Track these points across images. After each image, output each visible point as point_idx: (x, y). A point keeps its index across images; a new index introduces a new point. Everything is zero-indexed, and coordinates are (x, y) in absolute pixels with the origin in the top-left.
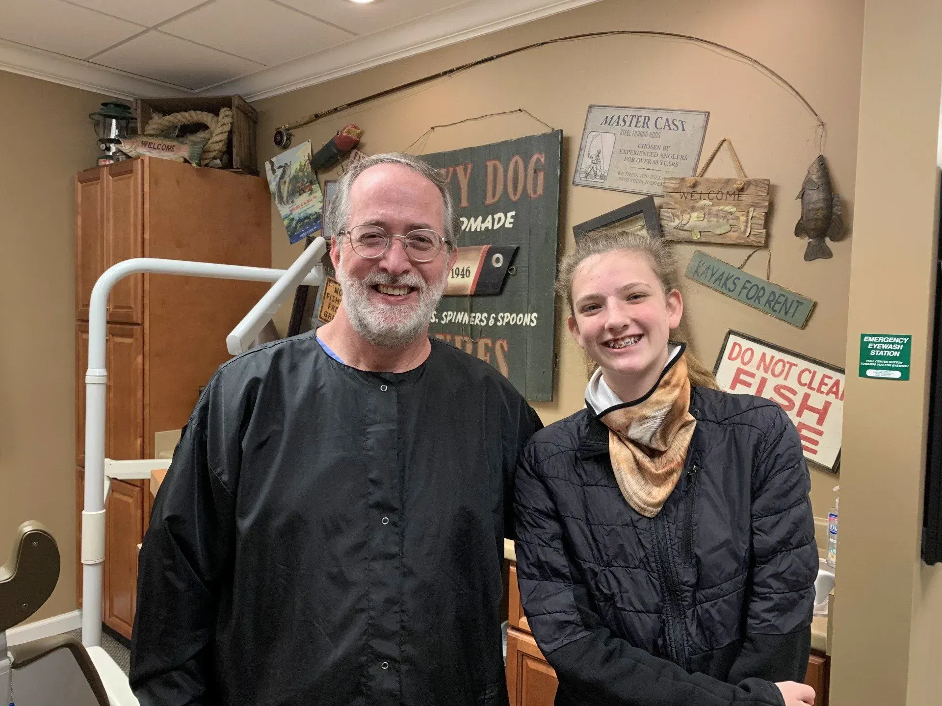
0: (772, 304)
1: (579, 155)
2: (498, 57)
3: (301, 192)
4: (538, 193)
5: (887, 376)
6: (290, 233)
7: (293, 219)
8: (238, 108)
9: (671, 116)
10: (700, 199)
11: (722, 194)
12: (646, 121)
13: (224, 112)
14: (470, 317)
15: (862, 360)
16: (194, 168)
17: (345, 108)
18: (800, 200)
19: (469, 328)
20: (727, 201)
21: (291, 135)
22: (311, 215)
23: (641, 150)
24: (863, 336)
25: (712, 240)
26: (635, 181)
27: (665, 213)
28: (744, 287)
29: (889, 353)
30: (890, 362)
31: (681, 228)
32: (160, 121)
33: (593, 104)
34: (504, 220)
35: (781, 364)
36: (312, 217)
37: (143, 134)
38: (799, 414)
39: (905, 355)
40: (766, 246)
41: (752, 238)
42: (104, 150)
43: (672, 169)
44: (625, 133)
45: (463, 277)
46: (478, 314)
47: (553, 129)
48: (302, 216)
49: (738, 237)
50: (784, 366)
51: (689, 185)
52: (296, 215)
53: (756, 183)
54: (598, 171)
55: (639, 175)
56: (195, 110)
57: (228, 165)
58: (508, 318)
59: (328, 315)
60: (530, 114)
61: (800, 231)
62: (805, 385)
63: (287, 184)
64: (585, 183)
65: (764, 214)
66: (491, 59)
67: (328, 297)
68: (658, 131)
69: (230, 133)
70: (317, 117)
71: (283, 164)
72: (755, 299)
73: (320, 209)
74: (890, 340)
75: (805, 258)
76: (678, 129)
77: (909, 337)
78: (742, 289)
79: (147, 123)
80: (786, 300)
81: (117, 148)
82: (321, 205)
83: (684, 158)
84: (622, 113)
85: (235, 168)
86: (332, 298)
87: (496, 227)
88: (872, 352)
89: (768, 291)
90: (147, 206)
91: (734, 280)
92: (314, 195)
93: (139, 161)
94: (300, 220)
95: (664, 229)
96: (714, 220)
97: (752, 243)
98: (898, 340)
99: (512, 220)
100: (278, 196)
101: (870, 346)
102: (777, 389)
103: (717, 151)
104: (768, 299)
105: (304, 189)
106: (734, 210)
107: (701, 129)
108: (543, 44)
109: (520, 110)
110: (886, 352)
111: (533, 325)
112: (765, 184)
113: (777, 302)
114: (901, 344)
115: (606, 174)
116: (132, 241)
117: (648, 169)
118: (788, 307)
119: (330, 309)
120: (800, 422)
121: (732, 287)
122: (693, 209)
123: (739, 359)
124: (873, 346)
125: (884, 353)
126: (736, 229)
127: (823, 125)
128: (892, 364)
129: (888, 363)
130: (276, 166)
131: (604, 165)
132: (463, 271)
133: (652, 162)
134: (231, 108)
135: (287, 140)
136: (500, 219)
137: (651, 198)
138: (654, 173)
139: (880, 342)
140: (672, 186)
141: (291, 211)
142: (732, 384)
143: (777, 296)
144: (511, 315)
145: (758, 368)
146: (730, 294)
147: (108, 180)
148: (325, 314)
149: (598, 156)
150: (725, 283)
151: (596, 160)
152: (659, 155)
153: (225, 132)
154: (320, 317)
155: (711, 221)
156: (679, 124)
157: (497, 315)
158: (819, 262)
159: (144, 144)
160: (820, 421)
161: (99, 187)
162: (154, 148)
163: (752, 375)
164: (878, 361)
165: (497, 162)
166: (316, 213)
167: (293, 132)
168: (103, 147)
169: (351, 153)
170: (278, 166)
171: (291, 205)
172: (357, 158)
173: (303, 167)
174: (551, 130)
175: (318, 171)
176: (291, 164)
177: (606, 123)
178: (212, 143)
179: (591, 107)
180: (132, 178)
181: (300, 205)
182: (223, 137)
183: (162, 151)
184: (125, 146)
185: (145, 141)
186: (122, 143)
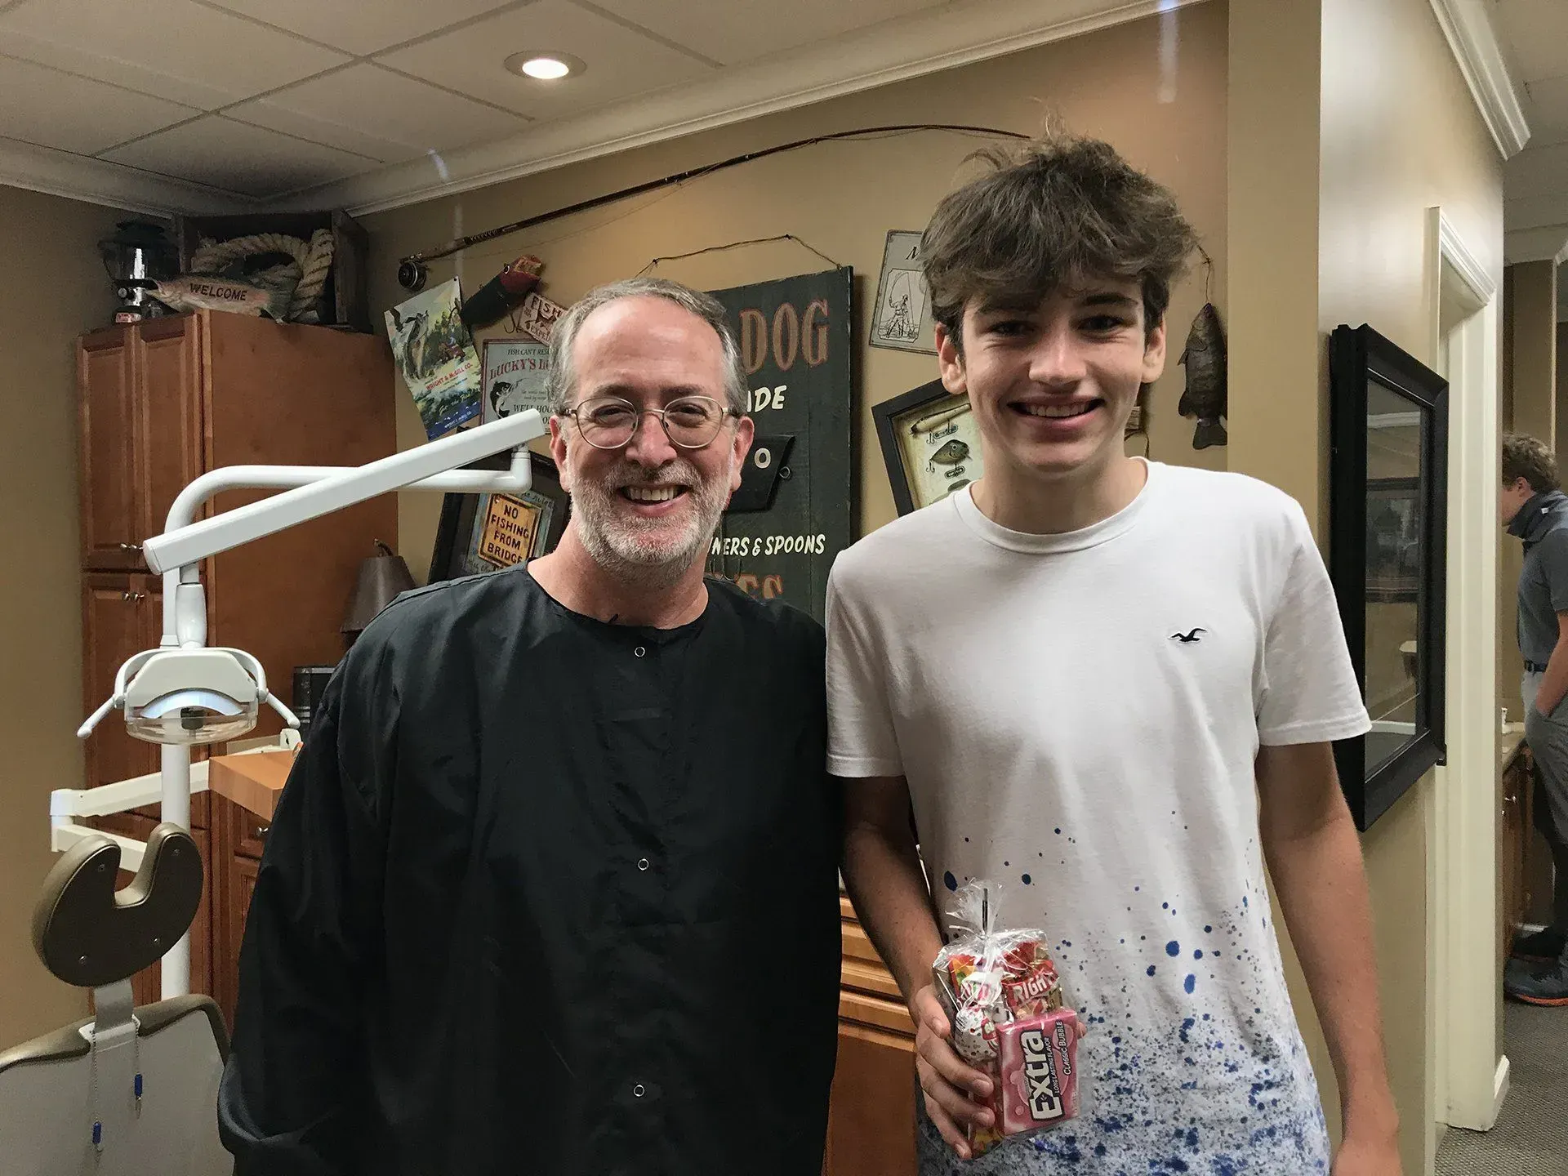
1: (877, 301)
2: (752, 157)
3: (446, 358)
4: (820, 359)
6: (427, 422)
7: (432, 400)
8: (339, 228)
13: (319, 236)
14: (723, 544)
17: (515, 229)
18: (1183, 366)
19: (723, 560)
21: (425, 269)
22: (462, 393)
32: (214, 250)
33: (894, 229)
34: (770, 398)
36: (463, 397)
37: (189, 273)
40: (1142, 429)
42: (127, 297)
46: (735, 540)
47: (838, 266)
48: (447, 394)
52: (437, 393)
54: (905, 326)
56: (270, 234)
57: (328, 318)
58: (780, 543)
59: (494, 549)
60: (801, 242)
61: (1185, 408)
63: (422, 346)
64: (889, 343)
66: (742, 159)
67: (493, 520)
69: (331, 268)
70: (468, 242)
71: (414, 316)
73: (477, 384)
75: (1194, 445)
79: (194, 254)
81: (144, 295)
82: (479, 378)
85: (340, 324)
86: (500, 522)
87: (758, 408)
90: (208, 386)
92: (466, 362)
93: (195, 316)
94: (443, 402)
99: (782, 398)
100: (407, 365)
105: (450, 354)
108: (818, 140)
109: (787, 236)
111: (819, 552)
115: (916, 330)
116: (184, 441)
119: (498, 539)
127: (1209, 262)
130: (403, 318)
131: (914, 316)
135: (419, 278)
136: (763, 396)
141: (428, 388)
144: (785, 540)
147: (138, 346)
148: (489, 547)
149: (904, 303)
151: (902, 310)
153: (325, 267)
154: (482, 553)
157: (764, 541)
159: (195, 289)
161: (122, 354)
165: (756, 313)
166: (470, 390)
167: (430, 264)
168: (123, 293)
169: (525, 298)
170: (406, 318)
171: (427, 380)
172: (537, 307)
173: (447, 320)
174: (836, 267)
175: (473, 326)
176: (427, 315)
177: (913, 257)
178: (307, 285)
179: (892, 233)
180: (183, 344)
181: (444, 379)
182: (322, 275)
183: (226, 300)
184: (163, 293)
185: (194, 283)
186: (157, 288)
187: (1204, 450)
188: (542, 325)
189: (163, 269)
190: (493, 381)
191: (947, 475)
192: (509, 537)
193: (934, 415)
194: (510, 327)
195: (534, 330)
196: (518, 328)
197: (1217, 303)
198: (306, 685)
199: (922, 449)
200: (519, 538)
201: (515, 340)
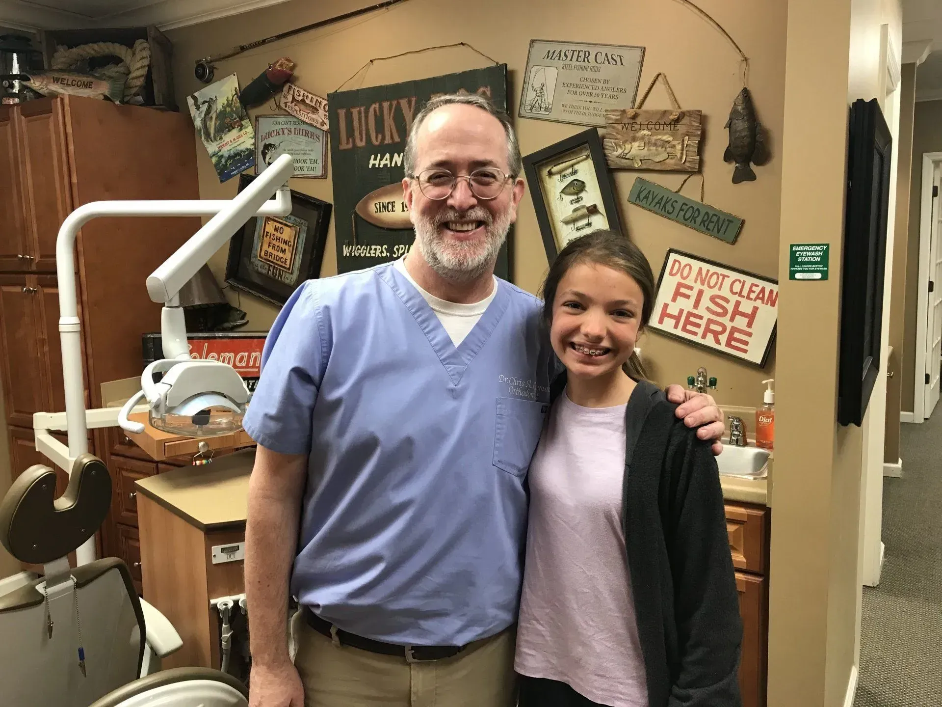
0: (706, 223)
1: (523, 88)
3: (230, 128)
5: (811, 278)
6: (219, 171)
7: (222, 156)
8: (154, 39)
9: (610, 51)
10: (640, 129)
11: (660, 124)
12: (587, 56)
13: (140, 44)
15: (792, 265)
16: (117, 106)
17: (275, 40)
18: (727, 129)
20: (664, 131)
21: (213, 68)
22: (242, 151)
23: (583, 83)
24: (792, 246)
25: (652, 168)
26: (579, 113)
27: (608, 143)
28: (681, 210)
29: (812, 259)
30: (813, 266)
31: (624, 157)
32: (67, 54)
33: (534, 38)
35: (715, 276)
36: (243, 154)
37: (51, 70)
38: (732, 319)
39: (825, 259)
40: (700, 171)
41: (687, 164)
42: (9, 86)
43: (613, 101)
44: (565, 67)
47: (497, 63)
48: (232, 152)
49: (676, 165)
50: (718, 278)
51: (630, 116)
52: (225, 152)
53: (690, 114)
54: (543, 104)
55: (582, 108)
56: (104, 42)
57: (149, 101)
59: (268, 254)
60: (472, 48)
61: (728, 157)
63: (214, 120)
64: (531, 115)
65: (697, 142)
67: (267, 235)
68: (598, 65)
69: (149, 66)
70: (243, 49)
71: (205, 100)
72: (691, 220)
73: (252, 145)
74: (813, 248)
75: (733, 181)
76: (616, 64)
77: (828, 245)
78: (680, 211)
79: (53, 57)
80: (718, 219)
81: (21, 86)
82: (253, 141)
83: (623, 91)
84: (564, 48)
85: (157, 105)
86: (272, 237)
88: (799, 259)
89: (703, 212)
90: (71, 147)
91: (672, 203)
92: (244, 131)
93: (59, 99)
94: (230, 157)
95: (607, 158)
96: (653, 148)
97: (687, 169)
98: (819, 248)
100: (204, 133)
101: (797, 254)
102: (713, 299)
103: (652, 85)
104: (703, 219)
105: (233, 125)
106: (671, 139)
107: (638, 64)
109: (462, 43)
110: (809, 258)
112: (698, 115)
113: (711, 222)
114: (821, 251)
115: (550, 107)
116: (58, 185)
117: (591, 102)
118: (720, 225)
119: (271, 248)
120: (732, 327)
121: (671, 210)
122: (634, 139)
123: (679, 274)
124: (800, 254)
125: (808, 259)
126: (672, 157)
127: (746, 60)
128: (815, 268)
129: (812, 267)
130: (200, 101)
131: (549, 98)
133: (594, 95)
134: (147, 40)
135: (209, 73)
137: (594, 129)
138: (596, 105)
139: (805, 251)
140: (614, 117)
141: (219, 148)
142: (673, 297)
143: (710, 217)
145: (696, 281)
146: (669, 216)
147: (20, 120)
148: (265, 253)
149: (542, 89)
150: (664, 207)
151: (541, 93)
152: (600, 89)
153: (144, 66)
154: (261, 257)
155: (650, 150)
156: (617, 59)
158: (746, 185)
159: (56, 80)
160: (750, 325)
161: (9, 127)
162: (67, 85)
163: (691, 288)
164: (804, 266)
166: (247, 149)
167: (216, 64)
168: (6, 84)
169: (283, 87)
170: (202, 101)
171: (219, 142)
172: (291, 92)
173: (230, 102)
174: (495, 64)
175: (248, 106)
176: (216, 99)
177: (548, 57)
178: (133, 79)
179: (533, 41)
180: (52, 118)
181: (229, 142)
182: (144, 72)
183: (78, 88)
184: (34, 83)
185: (56, 77)
186: (30, 80)
187: (740, 184)
188: (296, 105)
189: (32, 67)
190: (263, 143)
191: (571, 202)
192: (278, 246)
193: (562, 163)
194: (274, 107)
195: (290, 108)
196: (279, 107)
197: (749, 88)
198: (151, 345)
199: (554, 186)
200: (287, 247)
201: (278, 115)
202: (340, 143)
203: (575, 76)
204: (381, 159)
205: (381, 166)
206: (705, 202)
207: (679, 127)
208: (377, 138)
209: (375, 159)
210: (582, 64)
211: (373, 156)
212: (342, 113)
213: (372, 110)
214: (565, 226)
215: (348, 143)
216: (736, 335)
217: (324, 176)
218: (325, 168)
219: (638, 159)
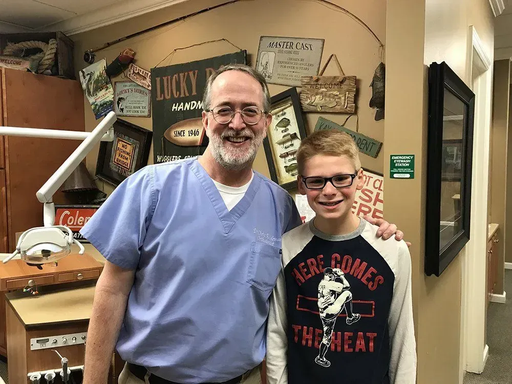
0: (359, 145)
1: (256, 64)
2: (210, 9)
3: (101, 89)
5: (403, 177)
6: (95, 113)
7: (97, 105)
8: (60, 39)
9: (305, 42)
11: (332, 85)
12: (291, 45)
13: (51, 41)
15: (392, 169)
16: (34, 75)
17: (125, 39)
20: (334, 89)
21: (94, 55)
23: (289, 61)
24: (391, 156)
25: (327, 111)
26: (286, 79)
27: (303, 96)
29: (404, 165)
31: (311, 104)
32: (12, 47)
33: (263, 35)
36: (108, 103)
38: (375, 204)
39: (412, 166)
40: (356, 113)
41: (348, 109)
43: (306, 72)
44: (280, 52)
45: (195, 135)
48: (103, 101)
49: (341, 109)
51: (314, 80)
52: (99, 102)
53: (349, 78)
54: (267, 74)
55: (289, 76)
56: (34, 40)
57: (55, 74)
59: (119, 160)
60: (229, 42)
61: (372, 104)
62: (376, 188)
63: (92, 84)
65: (354, 95)
66: (206, 10)
67: (118, 149)
68: (298, 50)
69: (56, 54)
70: (109, 45)
71: (90, 73)
73: (112, 98)
74: (404, 158)
75: (375, 119)
76: (308, 49)
79: (5, 48)
80: (366, 142)
82: (113, 96)
83: (312, 65)
84: (279, 41)
85: (60, 75)
86: (121, 150)
88: (396, 164)
89: (357, 138)
90: (5, 97)
92: (108, 90)
94: (101, 105)
95: (302, 105)
96: (328, 99)
97: (348, 112)
98: (408, 158)
100: (88, 92)
103: (329, 61)
105: (103, 87)
106: (338, 93)
107: (320, 49)
108: (234, 1)
109: (223, 39)
112: (354, 79)
113: (362, 144)
114: (409, 160)
115: (271, 75)
117: (293, 72)
118: (367, 146)
119: (120, 157)
120: (375, 209)
122: (317, 94)
124: (396, 161)
125: (401, 165)
126: (339, 104)
127: (382, 46)
128: (405, 170)
130: (86, 74)
131: (270, 70)
132: (195, 132)
133: (295, 68)
134: (56, 39)
135: (92, 58)
137: (294, 88)
138: (296, 74)
139: (400, 159)
140: (306, 81)
141: (95, 100)
143: (362, 140)
148: (117, 160)
149: (266, 65)
151: (266, 68)
152: (299, 64)
153: (53, 53)
154: (115, 162)
155: (326, 100)
156: (309, 47)
159: (2, 61)
164: (399, 169)
165: (212, 70)
166: (110, 101)
169: (129, 65)
170: (87, 74)
171: (94, 97)
172: (133, 68)
173: (101, 74)
174: (240, 51)
175: (111, 77)
176: (94, 73)
177: (270, 46)
178: (45, 60)
179: (262, 37)
181: (101, 97)
182: (53, 55)
183: (14, 65)
185: (2, 59)
188: (135, 75)
190: (118, 97)
191: (282, 131)
192: (124, 156)
193: (278, 108)
194: (123, 77)
195: (132, 77)
196: (126, 77)
200: (128, 156)
201: (126, 82)
202: (157, 97)
203: (284, 57)
204: (179, 106)
205: (179, 110)
206: (359, 131)
207: (343, 86)
208: (176, 94)
209: (175, 106)
210: (290, 50)
211: (174, 104)
212: (158, 79)
213: (174, 77)
214: (278, 146)
215: (161, 97)
216: (377, 214)
217: (149, 116)
218: (149, 111)
219: (319, 106)
